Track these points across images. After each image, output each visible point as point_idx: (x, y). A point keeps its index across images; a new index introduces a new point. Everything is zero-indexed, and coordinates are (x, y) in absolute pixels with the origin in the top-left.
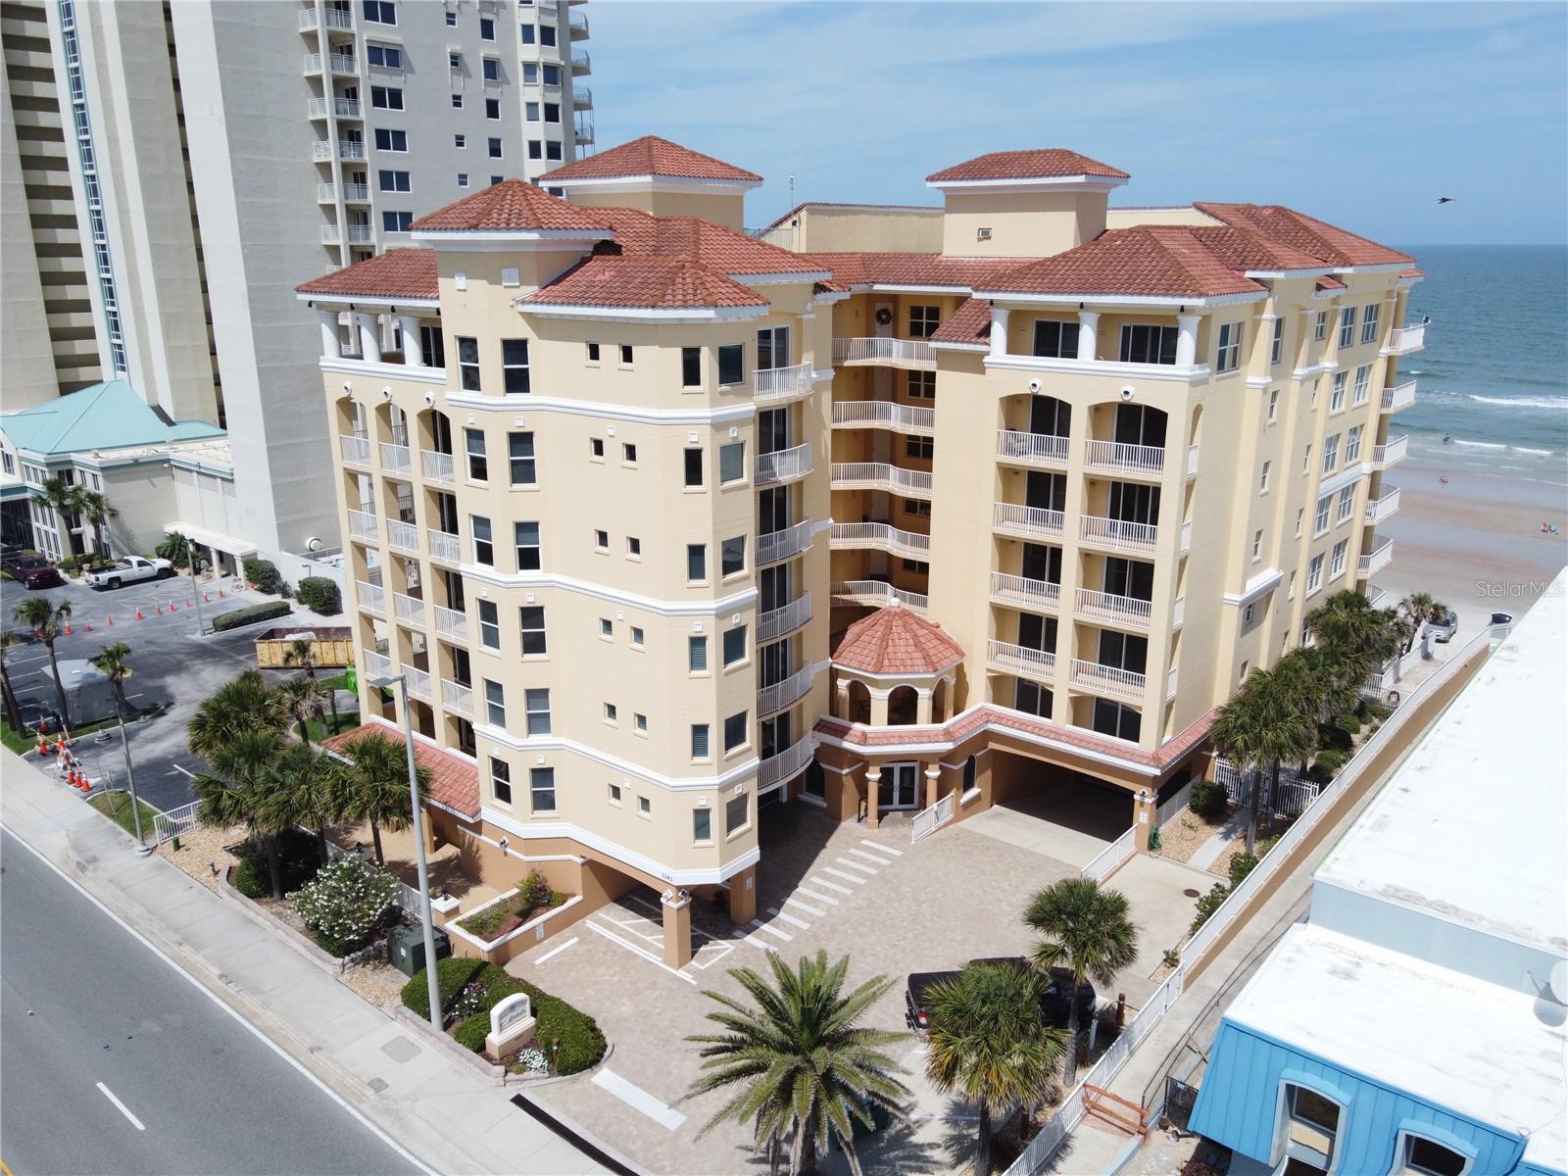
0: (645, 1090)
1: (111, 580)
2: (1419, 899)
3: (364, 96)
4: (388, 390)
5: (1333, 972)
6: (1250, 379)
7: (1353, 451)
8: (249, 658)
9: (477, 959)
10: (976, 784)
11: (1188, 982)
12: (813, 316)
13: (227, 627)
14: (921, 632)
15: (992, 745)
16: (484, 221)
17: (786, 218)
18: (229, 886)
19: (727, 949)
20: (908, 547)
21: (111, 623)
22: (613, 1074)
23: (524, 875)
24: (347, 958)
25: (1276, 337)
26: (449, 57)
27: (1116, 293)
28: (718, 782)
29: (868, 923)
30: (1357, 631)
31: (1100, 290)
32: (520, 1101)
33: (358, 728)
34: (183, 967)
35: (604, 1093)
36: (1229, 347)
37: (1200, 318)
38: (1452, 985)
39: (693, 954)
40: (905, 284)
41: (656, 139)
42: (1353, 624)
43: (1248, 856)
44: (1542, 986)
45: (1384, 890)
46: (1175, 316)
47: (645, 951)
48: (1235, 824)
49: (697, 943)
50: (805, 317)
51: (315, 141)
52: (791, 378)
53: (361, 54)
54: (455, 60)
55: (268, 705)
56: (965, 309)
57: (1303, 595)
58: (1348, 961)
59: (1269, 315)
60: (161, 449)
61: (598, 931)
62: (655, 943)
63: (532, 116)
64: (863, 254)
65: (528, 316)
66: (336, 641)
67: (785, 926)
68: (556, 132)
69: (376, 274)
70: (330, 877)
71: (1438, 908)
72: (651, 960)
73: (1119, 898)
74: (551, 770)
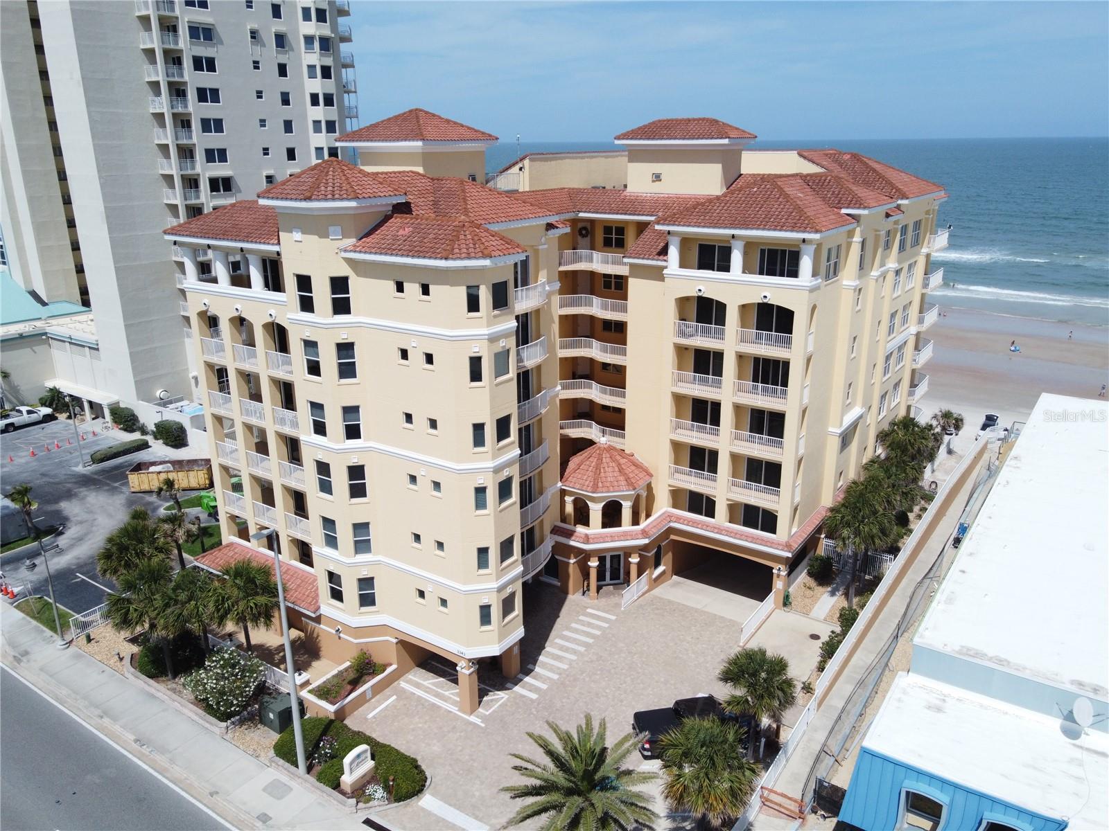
0: (458, 809)
1: (7, 426)
2: (982, 655)
3: (187, 63)
4: (239, 307)
5: (929, 708)
6: (845, 282)
7: (905, 320)
8: (123, 485)
9: (326, 718)
10: (662, 564)
11: (820, 705)
12: (546, 246)
13: (102, 460)
14: (623, 461)
15: (673, 537)
16: (315, 193)
17: (514, 164)
18: (133, 670)
19: (503, 698)
20: (608, 397)
21: (11, 460)
22: (434, 799)
23: (355, 653)
24: (229, 721)
25: (862, 251)
26: (249, 32)
27: (757, 229)
28: (496, 586)
29: (599, 672)
30: (912, 445)
31: (746, 226)
32: (368, 822)
33: (220, 547)
34: (106, 735)
35: (428, 814)
36: (832, 262)
37: (815, 246)
38: (1006, 713)
39: (480, 702)
40: (601, 213)
41: (421, 110)
42: (909, 440)
43: (850, 608)
44: (1066, 713)
45: (960, 650)
46: (799, 245)
47: (445, 703)
48: (837, 584)
49: (482, 693)
50: (540, 247)
51: (151, 97)
52: (531, 293)
53: (183, 31)
54: (254, 35)
55: (157, 538)
56: (647, 234)
57: (875, 422)
58: (937, 698)
59: (857, 239)
60: (38, 324)
61: (410, 689)
62: (451, 696)
63: (312, 75)
64: (570, 189)
65: (349, 261)
66: (189, 471)
67: (541, 678)
68: (330, 86)
69: (225, 221)
70: (215, 666)
71: (996, 661)
72: (450, 709)
73: (782, 659)
74: (372, 579)
